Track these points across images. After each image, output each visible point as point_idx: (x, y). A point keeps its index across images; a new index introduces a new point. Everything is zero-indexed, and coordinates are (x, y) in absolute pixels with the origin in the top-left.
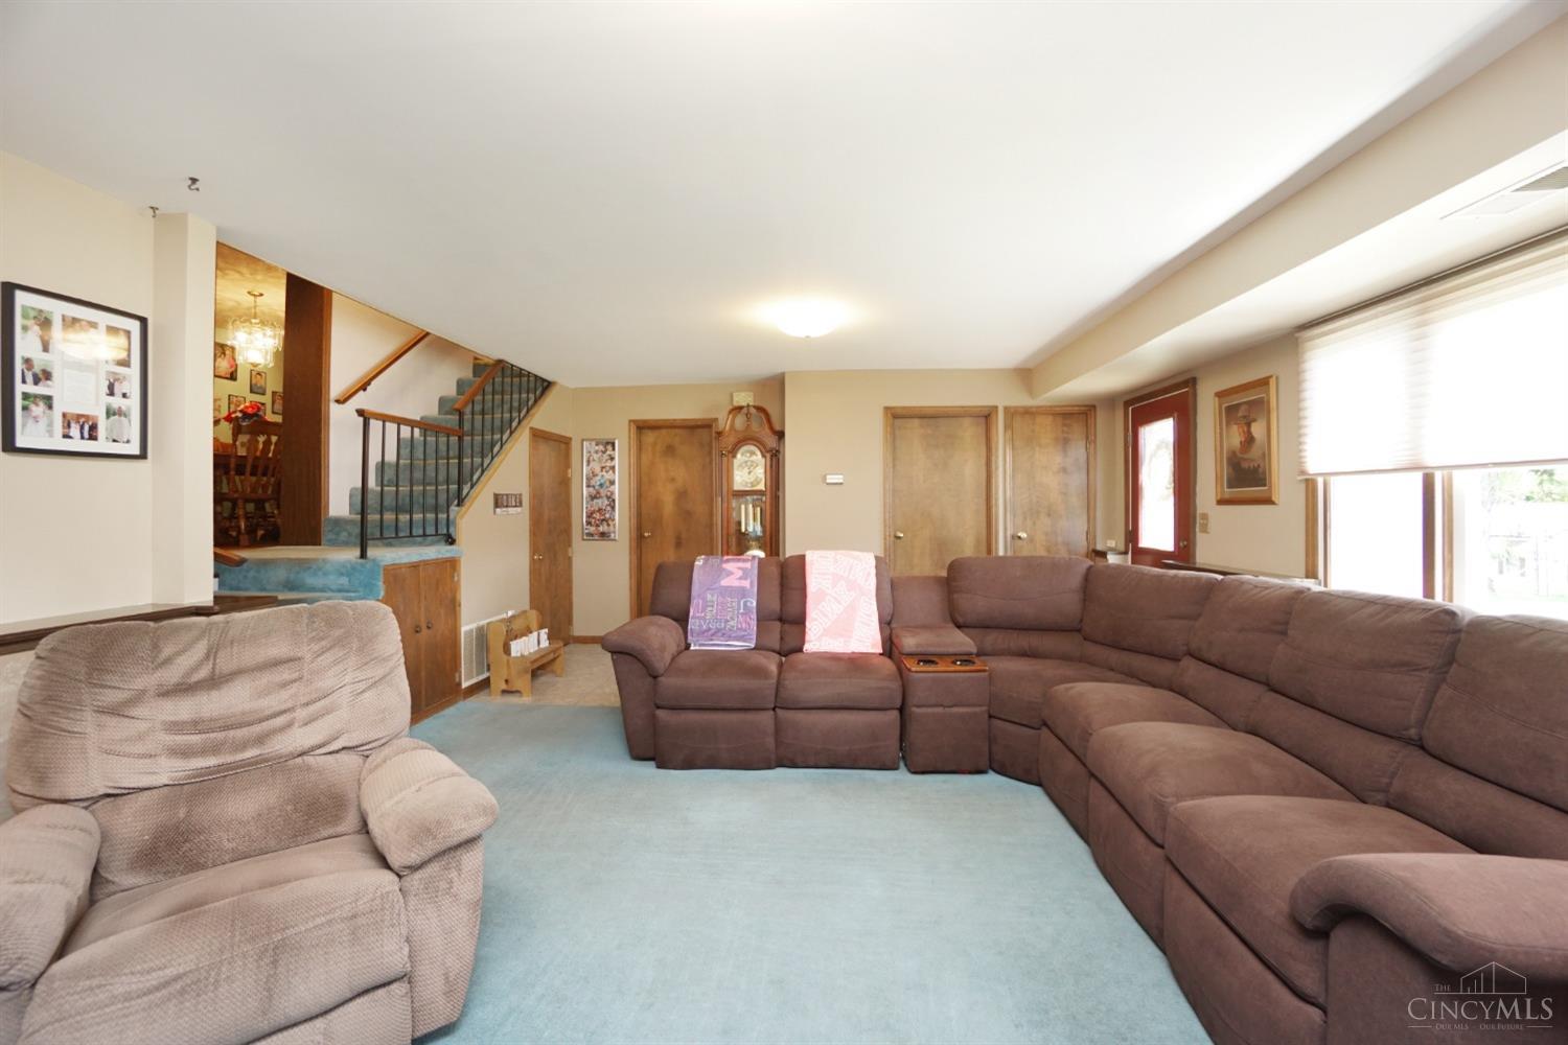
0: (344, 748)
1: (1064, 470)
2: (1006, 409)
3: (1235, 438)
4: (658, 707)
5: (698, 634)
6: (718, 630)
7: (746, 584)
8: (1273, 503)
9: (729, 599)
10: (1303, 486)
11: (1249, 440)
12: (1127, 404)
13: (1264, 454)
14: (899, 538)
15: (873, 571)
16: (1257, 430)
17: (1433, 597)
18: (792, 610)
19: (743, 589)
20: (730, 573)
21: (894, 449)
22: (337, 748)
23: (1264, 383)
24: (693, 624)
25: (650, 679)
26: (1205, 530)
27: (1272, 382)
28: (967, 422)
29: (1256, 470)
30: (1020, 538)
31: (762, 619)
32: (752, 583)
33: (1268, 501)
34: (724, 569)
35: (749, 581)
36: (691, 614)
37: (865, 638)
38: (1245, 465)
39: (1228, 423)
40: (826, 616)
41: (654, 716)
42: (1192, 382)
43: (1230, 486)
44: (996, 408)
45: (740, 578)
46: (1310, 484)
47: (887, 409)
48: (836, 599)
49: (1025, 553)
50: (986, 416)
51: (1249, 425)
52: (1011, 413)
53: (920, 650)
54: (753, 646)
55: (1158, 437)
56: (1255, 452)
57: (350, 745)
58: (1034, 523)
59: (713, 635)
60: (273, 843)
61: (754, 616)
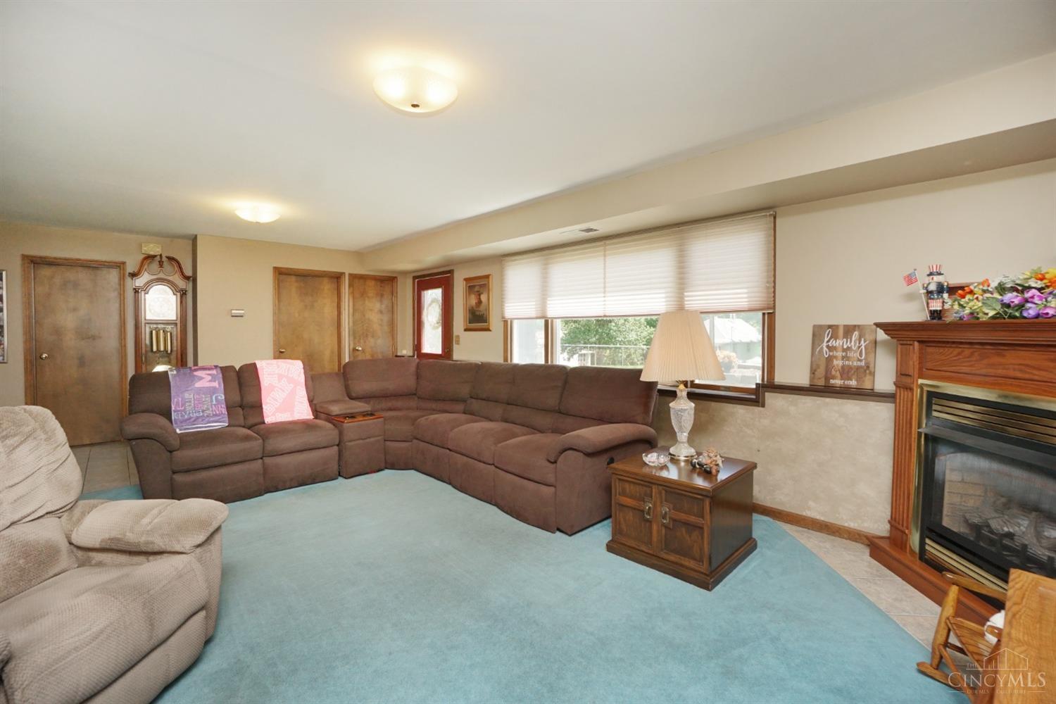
0: (47, 513)
1: (381, 312)
2: (350, 275)
3: (473, 301)
4: (174, 473)
5: (181, 422)
6: (198, 418)
7: (216, 384)
8: (490, 331)
9: (203, 396)
10: (503, 323)
11: (480, 302)
12: (415, 278)
13: (486, 310)
14: (283, 352)
15: (302, 371)
16: (484, 298)
17: (548, 362)
18: (250, 399)
19: (214, 388)
20: (201, 378)
21: (279, 293)
22: (41, 514)
23: (487, 277)
24: (174, 416)
25: (169, 454)
26: (458, 343)
27: (491, 277)
28: (326, 280)
29: (482, 316)
30: (357, 350)
31: (230, 408)
32: (219, 384)
33: (488, 330)
34: (195, 376)
35: (217, 382)
36: (173, 409)
37: (303, 411)
38: (478, 313)
39: (469, 294)
40: (276, 400)
41: (172, 479)
42: (451, 272)
43: (470, 323)
44: (343, 274)
45: (210, 381)
46: (505, 322)
47: (276, 269)
48: (281, 389)
49: (360, 358)
50: (337, 277)
51: (479, 295)
52: (354, 277)
53: (342, 412)
54: (227, 425)
55: (433, 297)
56: (482, 308)
57: (53, 509)
58: (365, 342)
59: (194, 421)
60: (12, 590)
61: (224, 406)
